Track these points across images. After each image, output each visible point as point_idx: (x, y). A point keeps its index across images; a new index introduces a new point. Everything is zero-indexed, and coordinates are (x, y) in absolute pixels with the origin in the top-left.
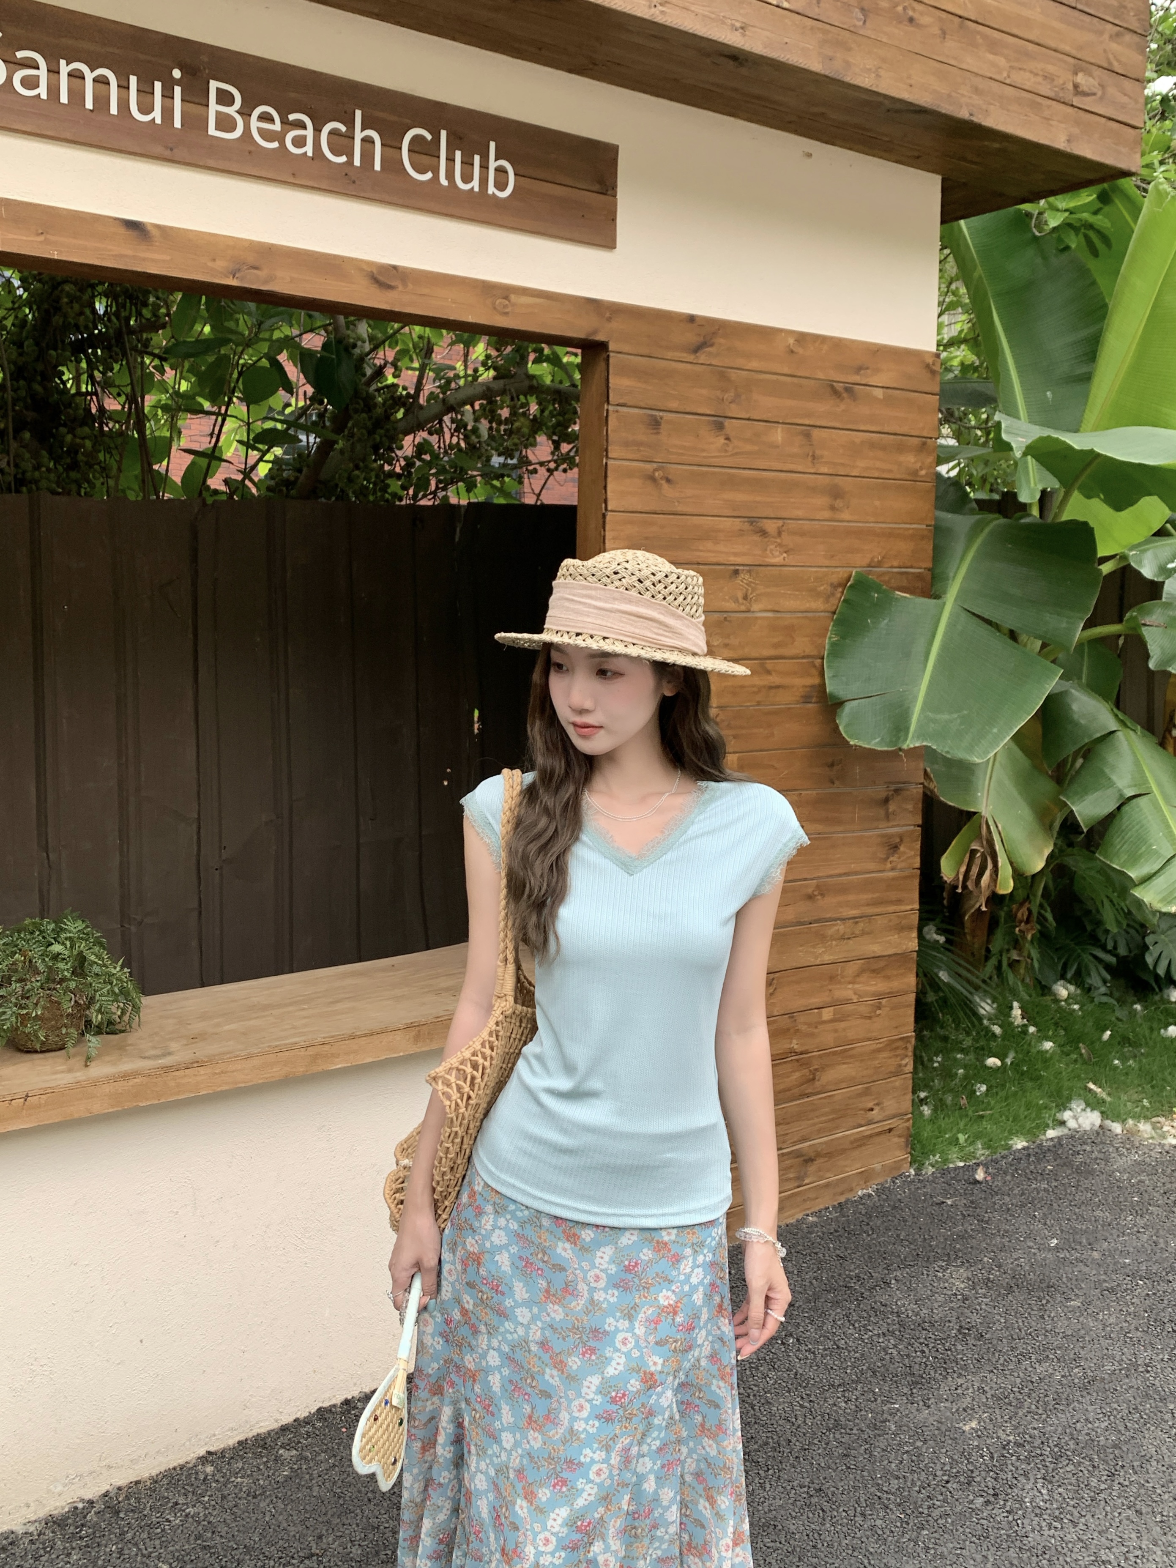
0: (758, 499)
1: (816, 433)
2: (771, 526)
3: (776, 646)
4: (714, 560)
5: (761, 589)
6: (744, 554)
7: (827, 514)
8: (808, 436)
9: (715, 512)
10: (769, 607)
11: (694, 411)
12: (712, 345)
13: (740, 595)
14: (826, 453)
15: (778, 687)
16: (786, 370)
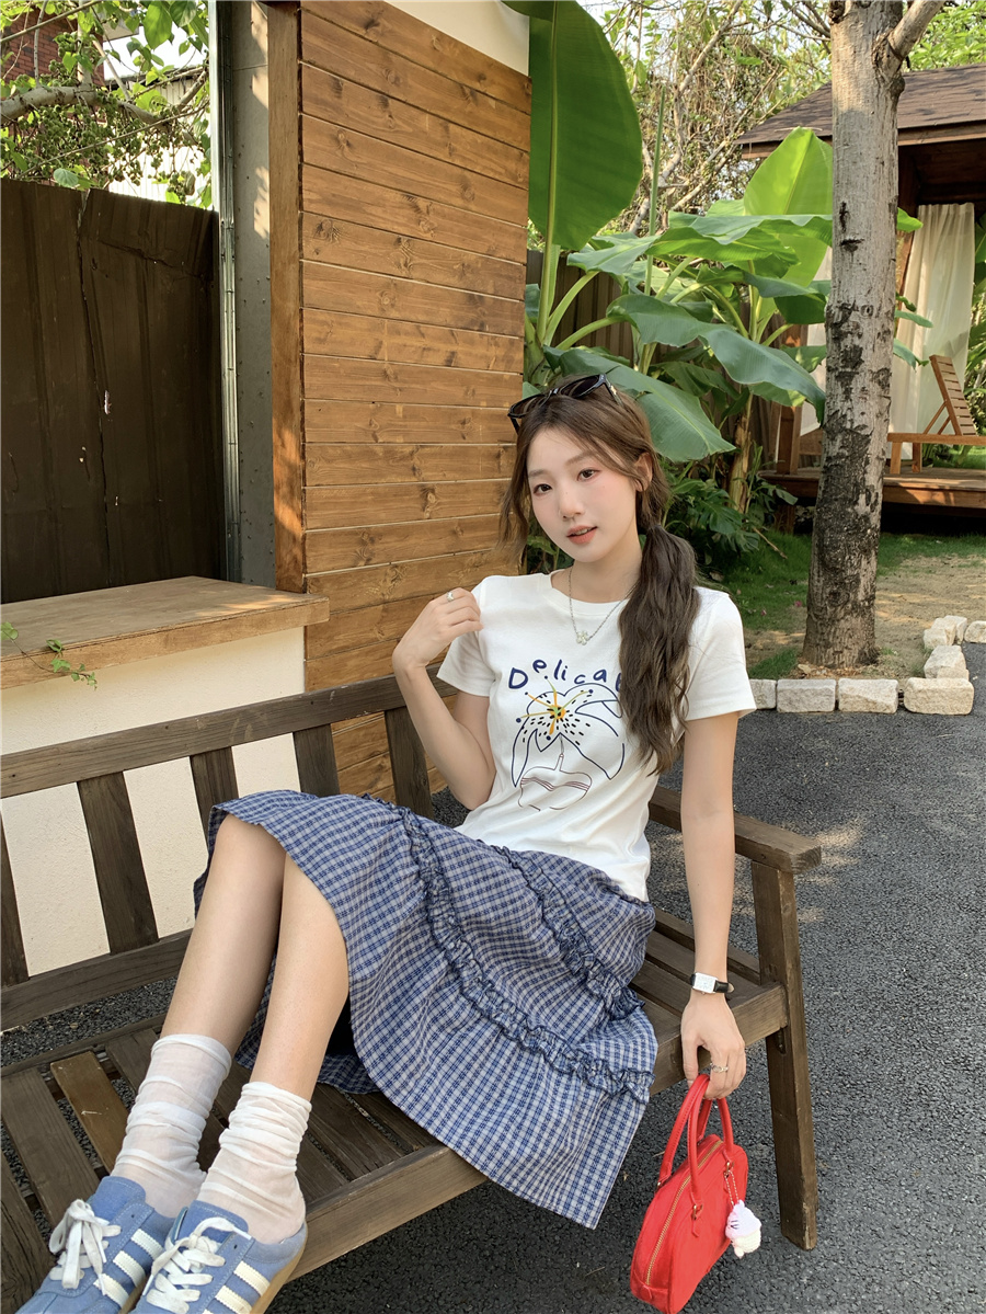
0: (412, 176)
1: (451, 126)
2: (422, 203)
3: (427, 313)
4: (383, 226)
5: (417, 260)
6: (405, 225)
7: (459, 202)
8: (447, 129)
9: (383, 182)
10: (422, 277)
11: (366, 83)
12: (377, 25)
13: (402, 262)
14: (458, 147)
15: (429, 349)
16: (431, 65)
